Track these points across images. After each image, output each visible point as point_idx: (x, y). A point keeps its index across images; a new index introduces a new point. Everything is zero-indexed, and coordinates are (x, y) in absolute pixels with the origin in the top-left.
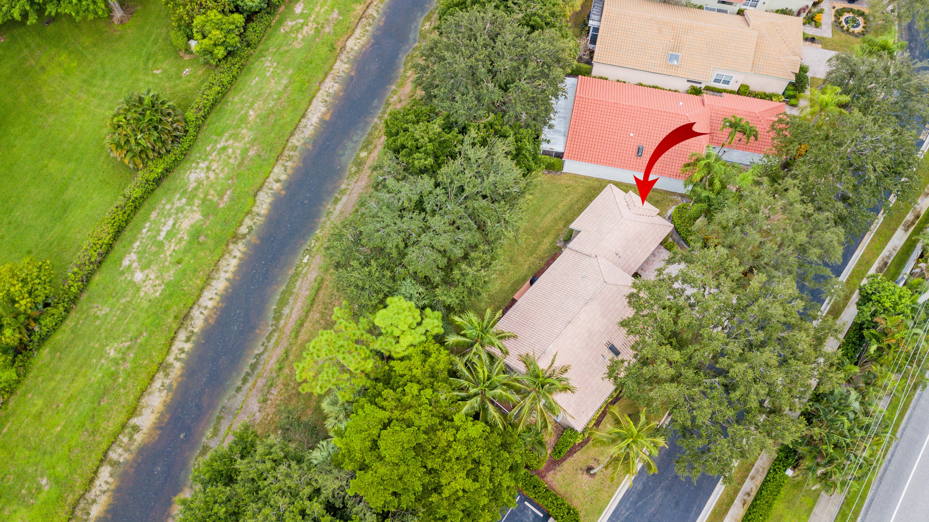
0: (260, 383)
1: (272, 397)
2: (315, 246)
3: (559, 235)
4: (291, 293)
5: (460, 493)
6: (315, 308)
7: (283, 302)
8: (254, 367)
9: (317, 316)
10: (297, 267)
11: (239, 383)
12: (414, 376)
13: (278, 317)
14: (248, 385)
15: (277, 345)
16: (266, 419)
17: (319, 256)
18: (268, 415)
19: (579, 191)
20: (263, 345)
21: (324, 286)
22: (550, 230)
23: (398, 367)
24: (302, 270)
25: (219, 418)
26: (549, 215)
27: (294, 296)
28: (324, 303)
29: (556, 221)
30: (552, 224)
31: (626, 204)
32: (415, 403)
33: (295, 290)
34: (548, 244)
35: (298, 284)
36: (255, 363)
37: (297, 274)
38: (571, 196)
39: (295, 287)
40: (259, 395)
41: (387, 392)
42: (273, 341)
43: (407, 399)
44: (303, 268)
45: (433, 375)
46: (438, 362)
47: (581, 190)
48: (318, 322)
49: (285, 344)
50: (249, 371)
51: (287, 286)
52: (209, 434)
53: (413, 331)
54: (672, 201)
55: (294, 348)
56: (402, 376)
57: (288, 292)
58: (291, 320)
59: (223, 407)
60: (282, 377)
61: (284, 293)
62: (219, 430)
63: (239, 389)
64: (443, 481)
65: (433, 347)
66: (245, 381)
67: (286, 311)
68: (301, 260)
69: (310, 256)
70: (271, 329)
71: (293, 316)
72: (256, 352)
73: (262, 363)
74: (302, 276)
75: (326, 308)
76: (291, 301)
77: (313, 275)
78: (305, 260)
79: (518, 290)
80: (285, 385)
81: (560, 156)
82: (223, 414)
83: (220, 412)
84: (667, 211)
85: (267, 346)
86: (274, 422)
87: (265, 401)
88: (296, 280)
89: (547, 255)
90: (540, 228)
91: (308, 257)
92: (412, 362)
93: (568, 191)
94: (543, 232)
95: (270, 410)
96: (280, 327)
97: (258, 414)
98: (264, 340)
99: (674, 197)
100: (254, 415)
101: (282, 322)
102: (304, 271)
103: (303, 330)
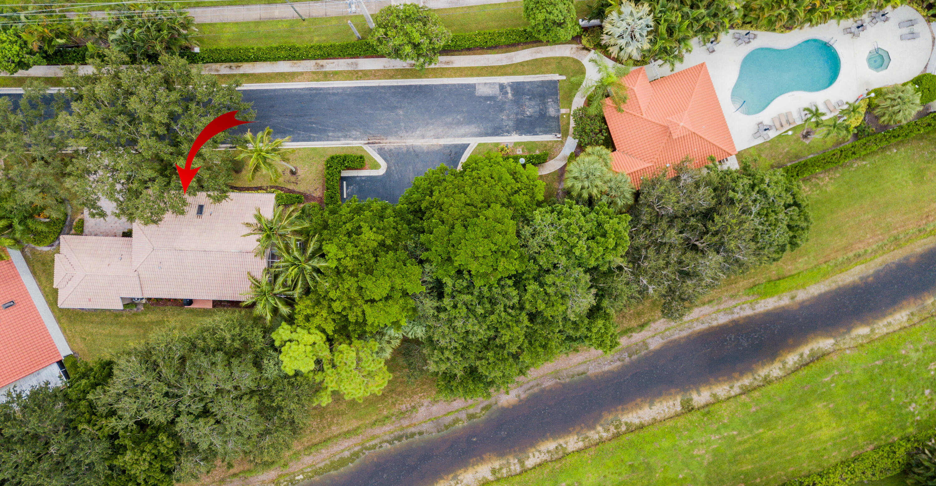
0: (405, 423)
1: (409, 406)
2: (285, 481)
3: (134, 314)
4: (332, 463)
5: (374, 229)
6: (330, 435)
7: (343, 462)
8: (399, 438)
9: (334, 428)
10: (311, 477)
11: (417, 437)
12: (328, 313)
13: (356, 455)
14: (413, 430)
15: (374, 437)
16: (424, 396)
17: (291, 469)
18: (421, 397)
19: (81, 328)
20: (381, 447)
21: (309, 443)
22: (135, 323)
23: (330, 328)
24: (310, 472)
25: (447, 427)
26: (122, 334)
27: (332, 459)
28: (322, 432)
29: (122, 325)
30: (127, 326)
31: (70, 282)
32: (345, 297)
33: (328, 462)
34: (148, 315)
35: (321, 465)
36: (396, 440)
37: (316, 473)
38: (91, 330)
39: (326, 464)
40: (413, 416)
41: (352, 318)
42: (373, 442)
43: (346, 304)
44: (307, 472)
45: (318, 303)
46: (307, 306)
47: (79, 328)
48: (337, 424)
49: (369, 432)
50: (404, 439)
51: (329, 471)
52: (460, 425)
53: (299, 340)
54: (34, 254)
55: (367, 422)
56: (334, 320)
57: (334, 466)
58: (351, 444)
59: (439, 432)
60: (391, 412)
61: (336, 469)
62: (454, 420)
63: (421, 433)
64: (376, 244)
65: (300, 318)
66: (413, 435)
67: (347, 454)
68: (303, 480)
69: (295, 476)
70: (367, 453)
71: (346, 444)
72: (389, 446)
73: (392, 435)
74: (314, 468)
75: (324, 427)
76: (338, 457)
77: (308, 460)
78: (301, 477)
79: (204, 309)
80: (395, 405)
81: (61, 364)
82: (443, 428)
83: (443, 431)
84: (46, 252)
85: (380, 443)
86: (422, 389)
87: (414, 407)
88: (320, 468)
89: (158, 310)
90: (138, 332)
91: (297, 478)
92: (320, 323)
93: (87, 335)
94: (140, 327)
95: (416, 398)
96: (360, 447)
97: (425, 404)
98: (377, 449)
99: (29, 254)
100: (428, 406)
101: (356, 449)
102: (309, 470)
103: (351, 428)
